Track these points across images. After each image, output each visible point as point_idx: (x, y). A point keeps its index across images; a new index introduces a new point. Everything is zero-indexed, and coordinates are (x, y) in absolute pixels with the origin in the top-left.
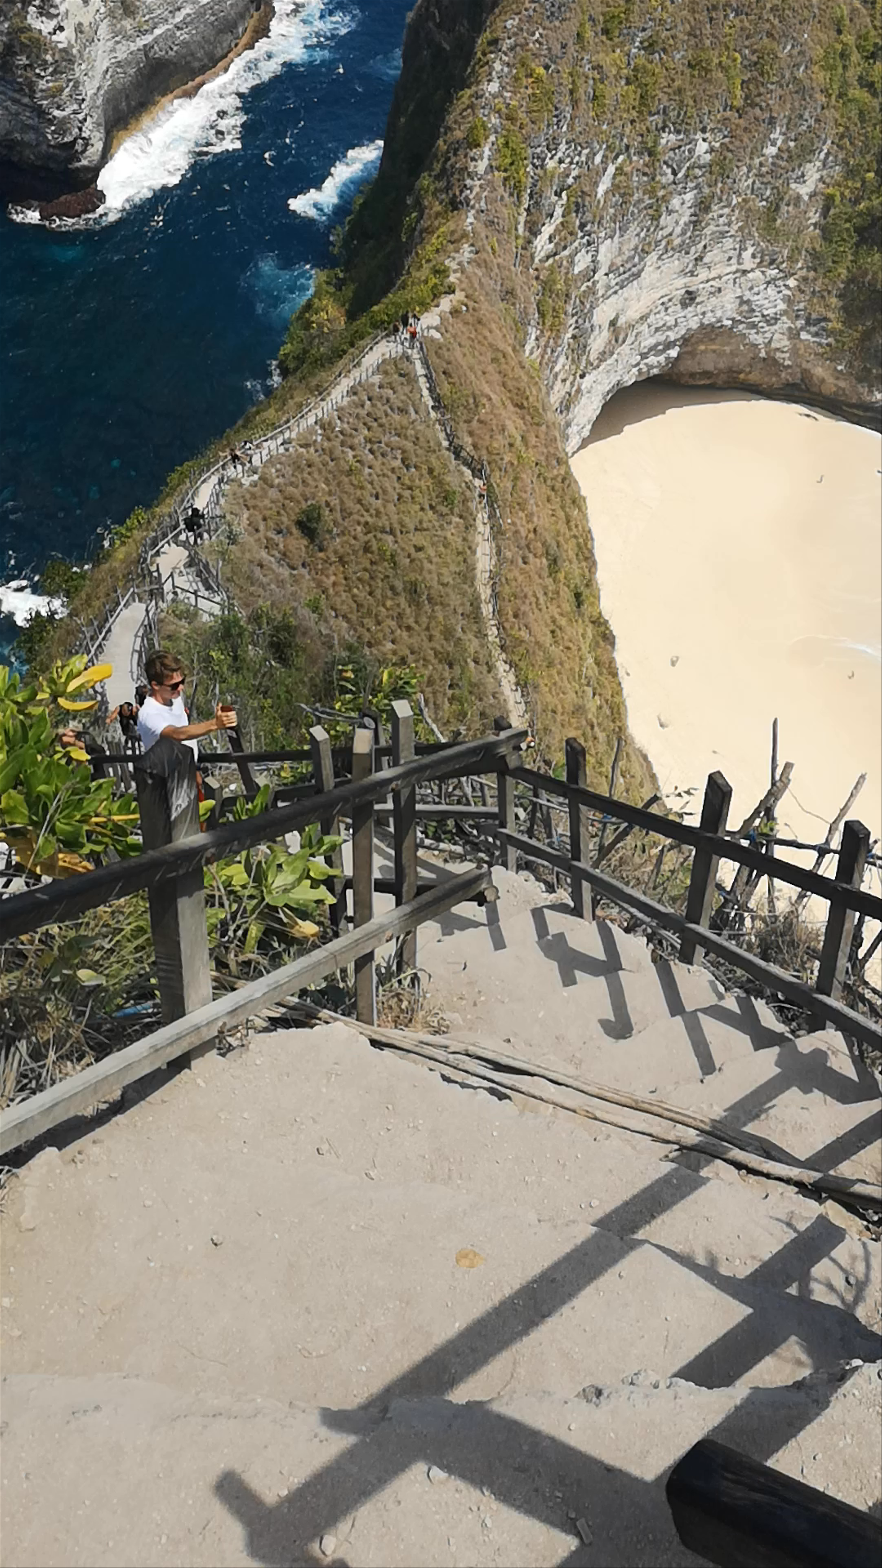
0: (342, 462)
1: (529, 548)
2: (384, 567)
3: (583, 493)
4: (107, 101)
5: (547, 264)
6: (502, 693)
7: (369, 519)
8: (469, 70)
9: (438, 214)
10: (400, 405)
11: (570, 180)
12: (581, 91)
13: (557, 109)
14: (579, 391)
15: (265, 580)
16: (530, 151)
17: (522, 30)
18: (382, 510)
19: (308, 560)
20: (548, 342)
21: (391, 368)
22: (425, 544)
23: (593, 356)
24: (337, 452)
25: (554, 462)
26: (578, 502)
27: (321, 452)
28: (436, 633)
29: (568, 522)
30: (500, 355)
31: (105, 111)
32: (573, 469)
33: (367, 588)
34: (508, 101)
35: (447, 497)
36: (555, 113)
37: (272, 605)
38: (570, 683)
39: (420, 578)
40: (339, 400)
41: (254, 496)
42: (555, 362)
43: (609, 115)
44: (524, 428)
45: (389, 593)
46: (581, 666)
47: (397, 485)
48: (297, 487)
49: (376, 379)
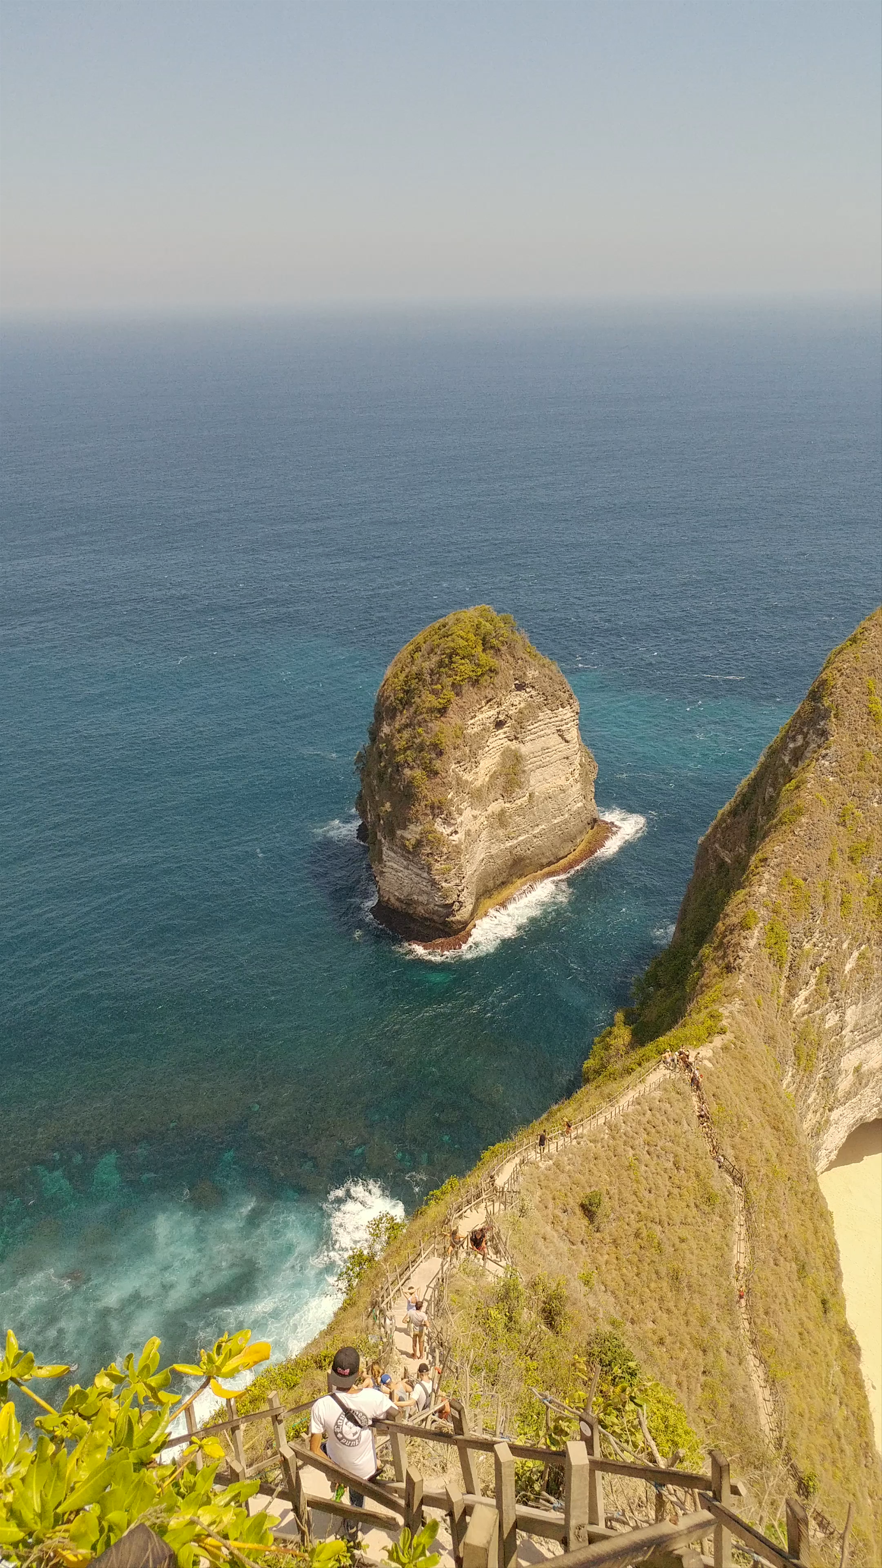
0: (623, 1158)
1: (780, 1252)
2: (650, 1254)
3: (830, 1208)
4: (480, 879)
5: (803, 1019)
6: (752, 1388)
7: (642, 1210)
8: (745, 877)
9: (715, 975)
10: (676, 1117)
11: (822, 959)
12: (832, 897)
13: (812, 908)
14: (827, 1121)
15: (546, 1251)
16: (791, 936)
17: (786, 853)
18: (654, 1203)
19: (586, 1238)
20: (802, 1079)
21: (669, 1087)
22: (689, 1237)
23: (840, 1094)
24: (620, 1150)
25: (805, 1179)
26: (825, 1216)
27: (606, 1148)
28: (693, 1320)
29: (816, 1233)
30: (761, 1086)
31: (477, 885)
32: (821, 1186)
33: (635, 1269)
34: (774, 900)
35: (710, 1199)
36: (810, 911)
37: (550, 1273)
38: (817, 1389)
39: (682, 1267)
40: (625, 1108)
41: (547, 1178)
42: (809, 1096)
43: (854, 916)
44: (780, 1147)
45: (654, 1276)
46: (828, 1372)
47: (668, 1183)
48: (583, 1175)
49: (658, 1094)
